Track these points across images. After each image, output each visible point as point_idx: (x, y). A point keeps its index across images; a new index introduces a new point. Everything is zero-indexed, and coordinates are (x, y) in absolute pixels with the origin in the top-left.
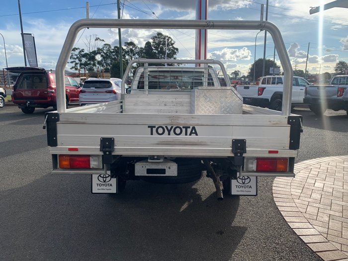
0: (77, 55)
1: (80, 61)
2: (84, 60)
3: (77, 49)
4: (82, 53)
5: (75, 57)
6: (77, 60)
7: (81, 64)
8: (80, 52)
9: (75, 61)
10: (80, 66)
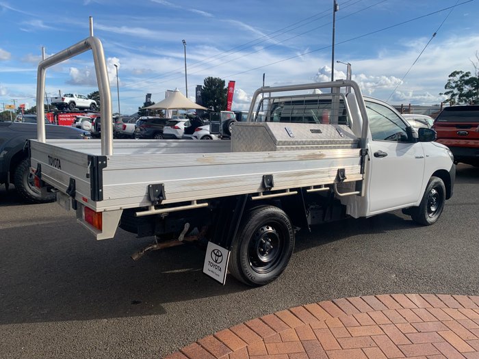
0: (457, 82)
1: (461, 90)
2: (467, 88)
3: (458, 73)
4: (466, 78)
5: (454, 85)
6: (456, 89)
7: (461, 95)
8: (463, 76)
9: (452, 92)
10: (459, 99)
